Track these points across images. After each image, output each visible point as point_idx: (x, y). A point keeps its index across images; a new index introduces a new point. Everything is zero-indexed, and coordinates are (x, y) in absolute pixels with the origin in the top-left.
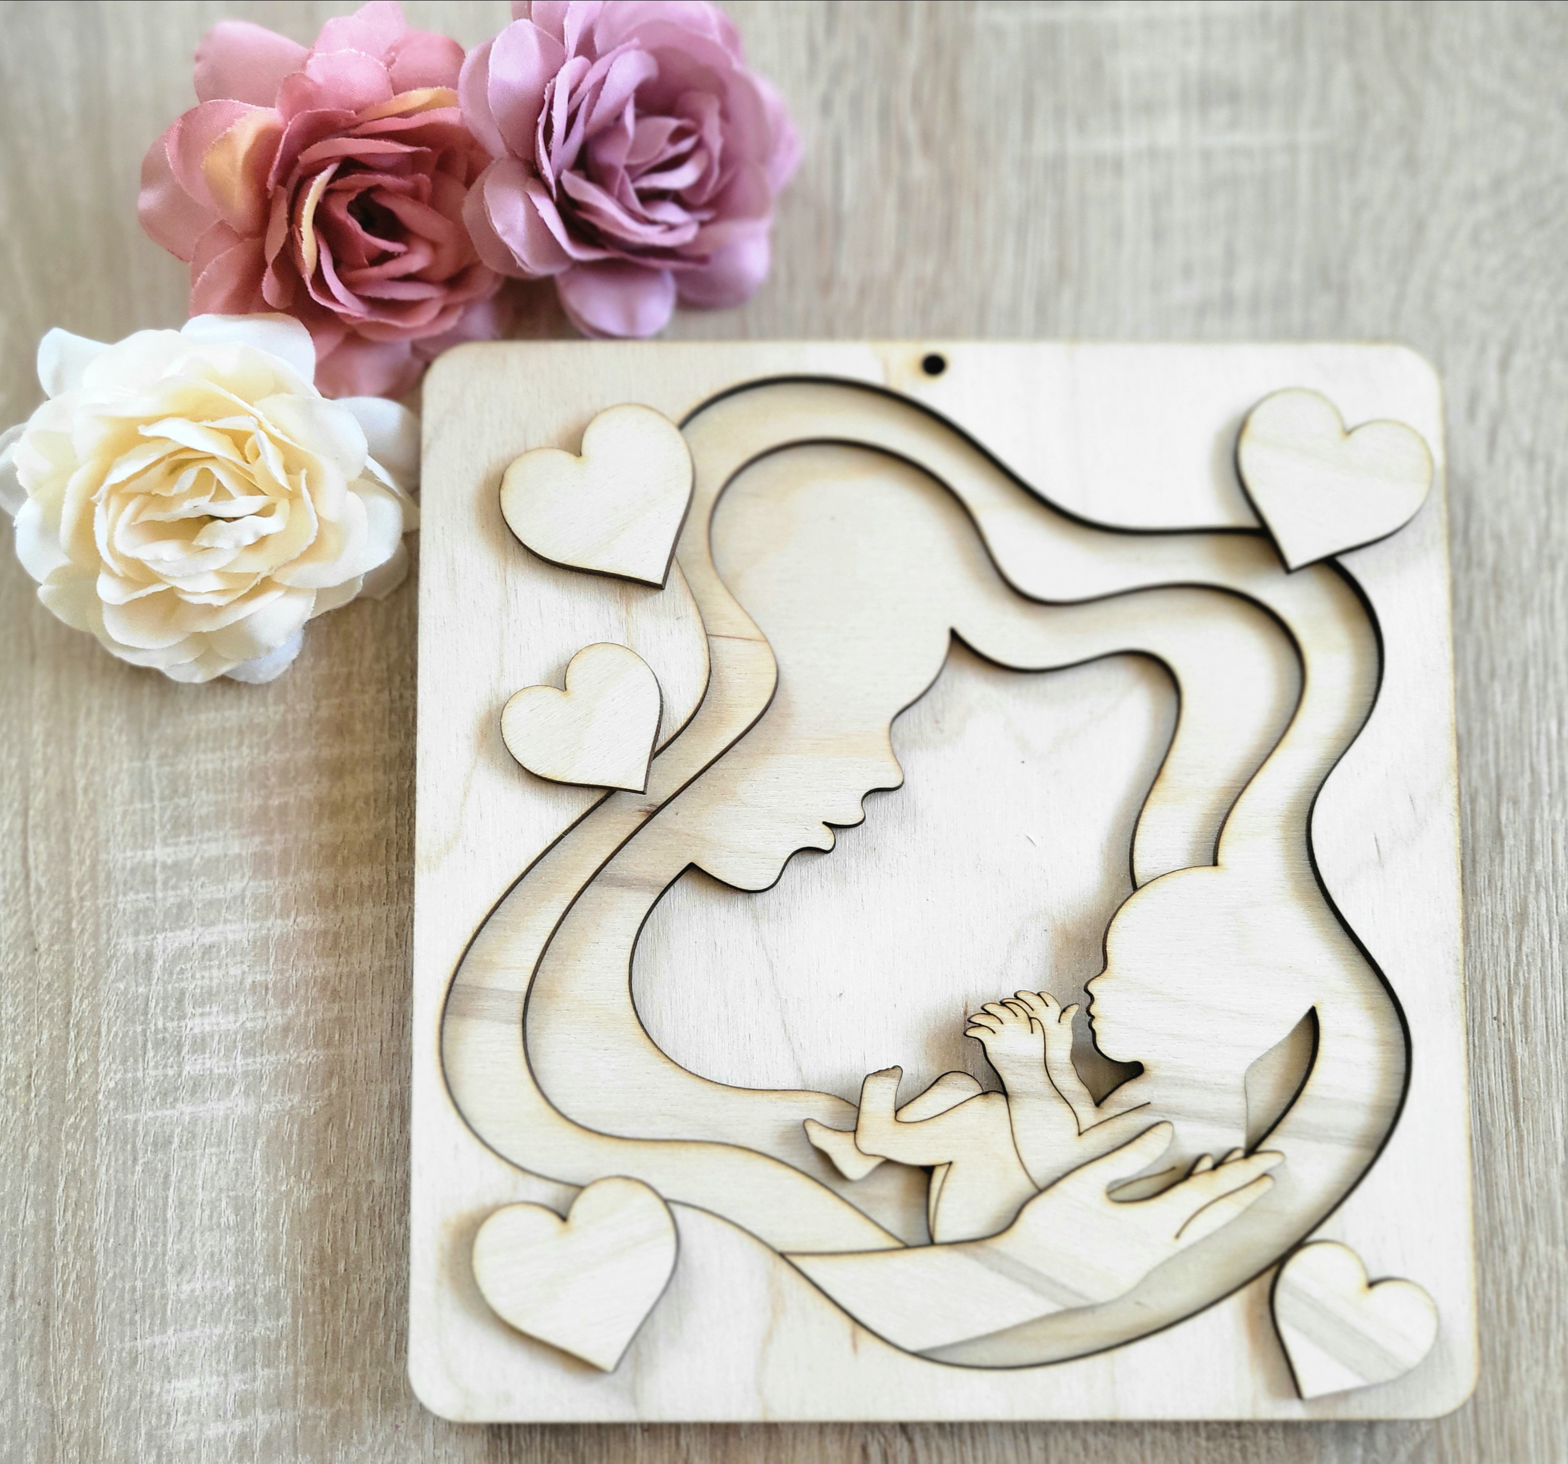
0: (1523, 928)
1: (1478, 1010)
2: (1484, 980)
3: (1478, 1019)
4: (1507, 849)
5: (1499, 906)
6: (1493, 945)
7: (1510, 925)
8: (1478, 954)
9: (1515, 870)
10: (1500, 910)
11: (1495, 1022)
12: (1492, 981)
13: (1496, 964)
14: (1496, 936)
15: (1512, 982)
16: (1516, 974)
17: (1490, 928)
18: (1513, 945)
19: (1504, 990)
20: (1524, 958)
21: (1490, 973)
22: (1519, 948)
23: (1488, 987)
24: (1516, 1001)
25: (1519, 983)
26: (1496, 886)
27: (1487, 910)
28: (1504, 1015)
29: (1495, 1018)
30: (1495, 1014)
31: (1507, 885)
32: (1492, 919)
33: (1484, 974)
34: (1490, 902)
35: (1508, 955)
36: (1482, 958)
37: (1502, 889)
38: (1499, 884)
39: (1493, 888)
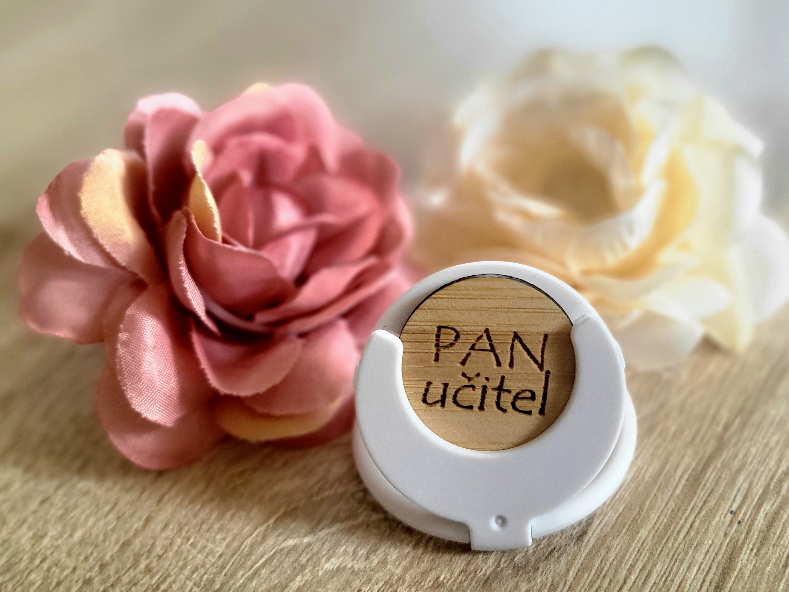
1: (716, 495)
2: (739, 471)
3: (711, 504)
6: (767, 444)
11: (730, 516)
13: (762, 462)
14: (775, 439)
15: (772, 487)
16: (781, 481)
19: (758, 490)
21: (749, 468)
23: (741, 477)
24: (767, 507)
25: (779, 492)
28: (745, 514)
29: (732, 512)
30: (734, 508)
33: (743, 465)
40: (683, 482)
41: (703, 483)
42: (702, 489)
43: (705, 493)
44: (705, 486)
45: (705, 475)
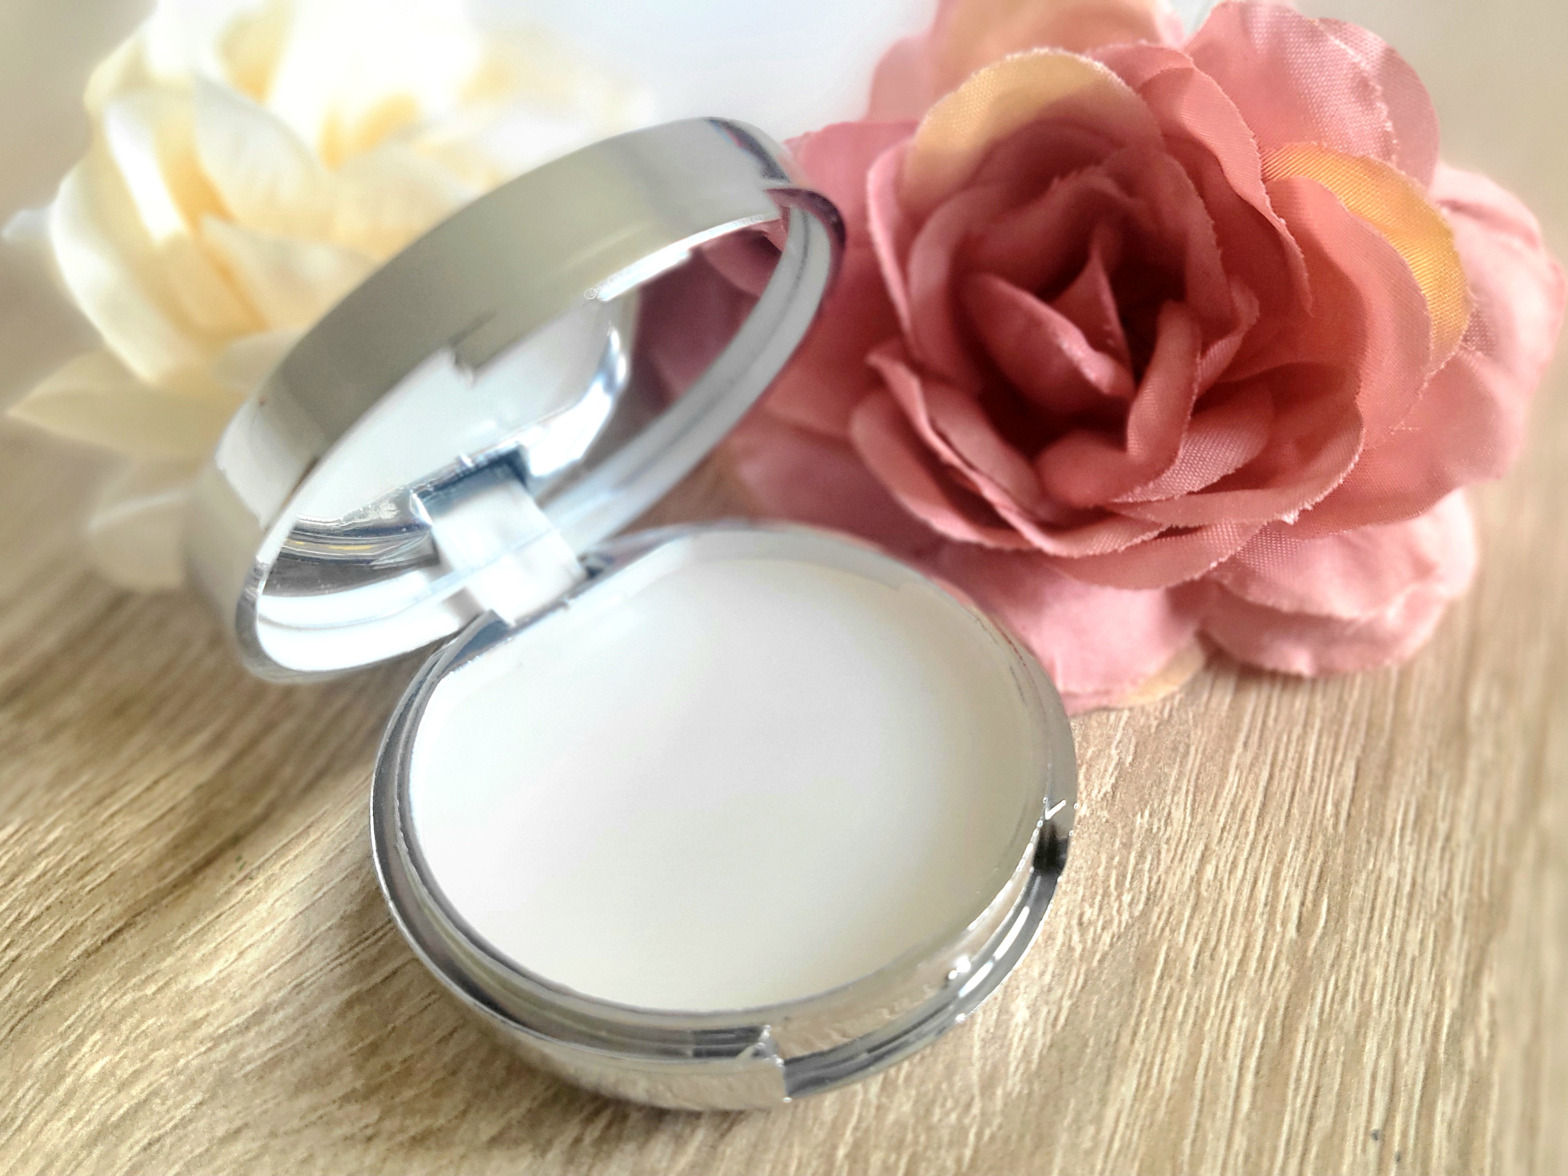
0: (1489, 939)
1: (1330, 1099)
2: (1361, 1027)
3: (1324, 1123)
4: (1473, 765)
5: (1433, 873)
6: (1401, 953)
7: (1458, 920)
8: (1359, 962)
9: (1488, 809)
10: (1435, 879)
11: (1374, 1147)
12: (1383, 1037)
13: (1402, 999)
14: (1414, 935)
15: (1442, 1056)
16: (1455, 1038)
17: (1401, 913)
18: (1455, 968)
19: (1414, 1072)
20: (1485, 1005)
21: (1381, 1017)
22: (1473, 980)
23: (1371, 1045)
24: (1444, 1108)
25: (1461, 1065)
26: (1434, 830)
27: (1401, 872)
28: (1404, 1134)
29: (1375, 1136)
30: (1376, 1125)
31: (1462, 834)
32: (1411, 895)
33: (1366, 1014)
34: (1412, 859)
35: (1439, 985)
36: (1366, 976)
37: (1448, 839)
38: (1443, 828)
39: (1427, 831)
40: (1249, 1078)
41: (1294, 1075)
42: (1296, 1089)
43: (1306, 1097)
44: (1298, 1079)
45: (1292, 1053)
